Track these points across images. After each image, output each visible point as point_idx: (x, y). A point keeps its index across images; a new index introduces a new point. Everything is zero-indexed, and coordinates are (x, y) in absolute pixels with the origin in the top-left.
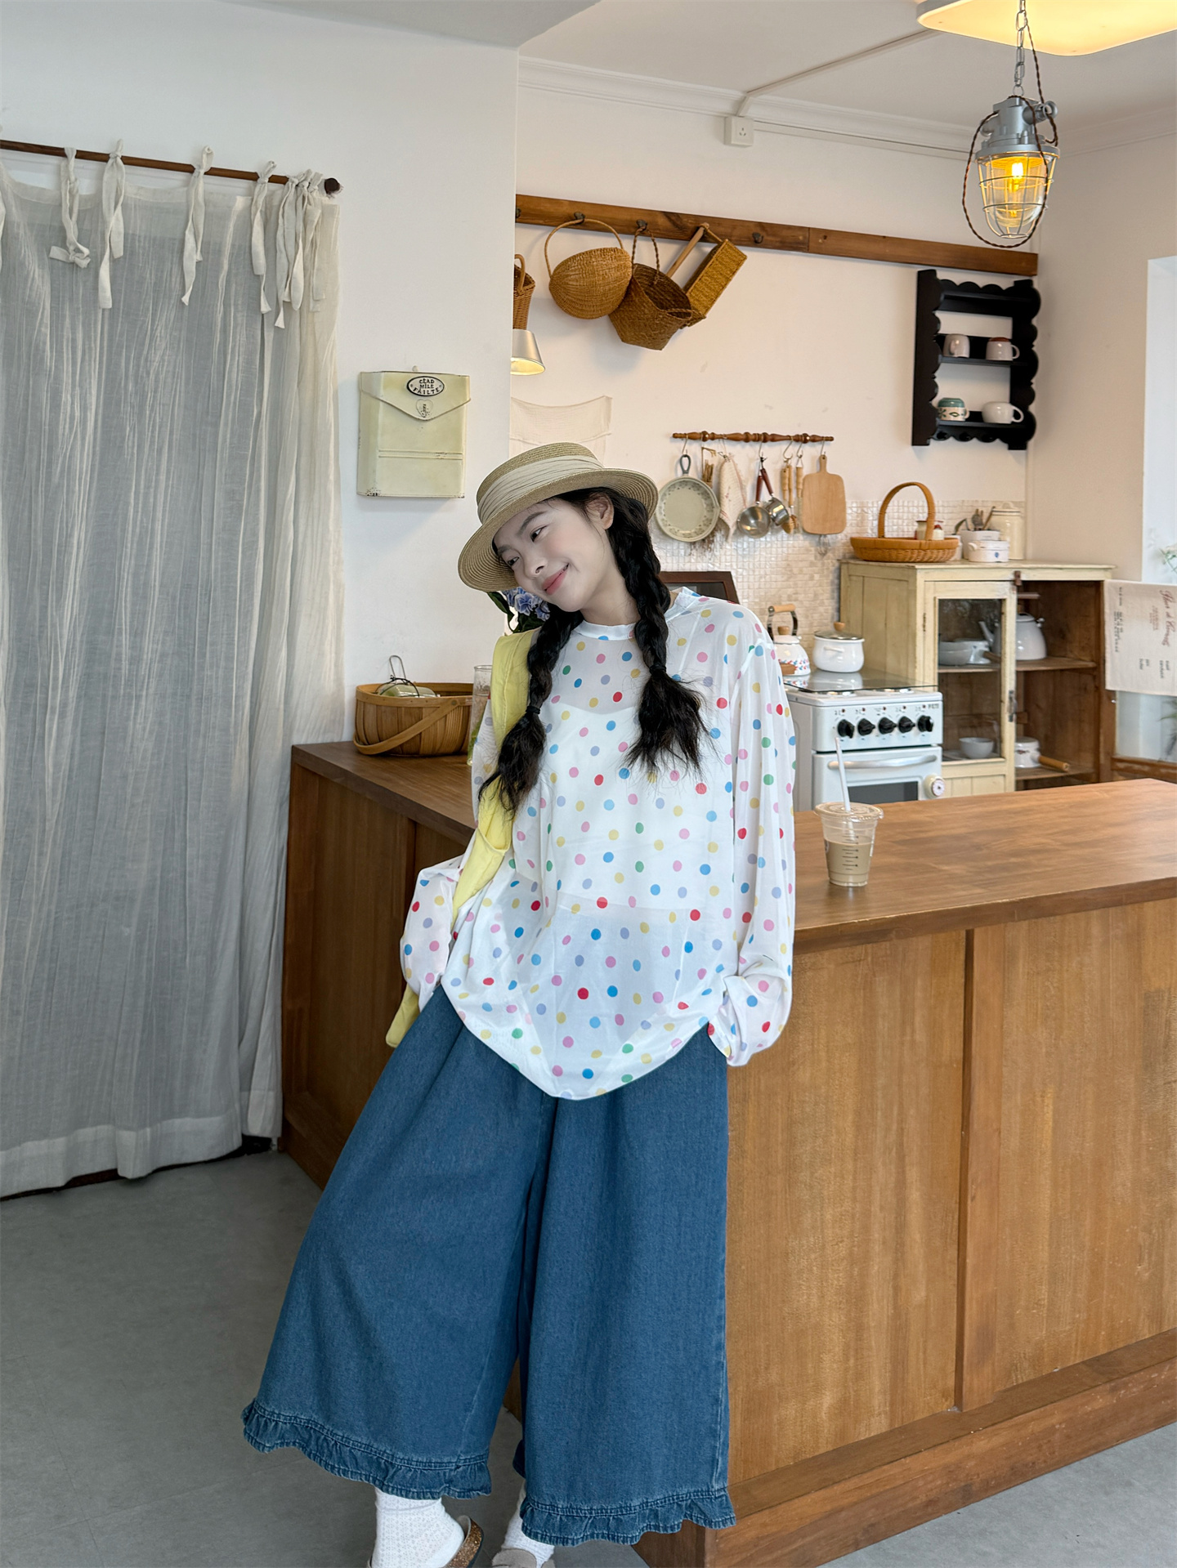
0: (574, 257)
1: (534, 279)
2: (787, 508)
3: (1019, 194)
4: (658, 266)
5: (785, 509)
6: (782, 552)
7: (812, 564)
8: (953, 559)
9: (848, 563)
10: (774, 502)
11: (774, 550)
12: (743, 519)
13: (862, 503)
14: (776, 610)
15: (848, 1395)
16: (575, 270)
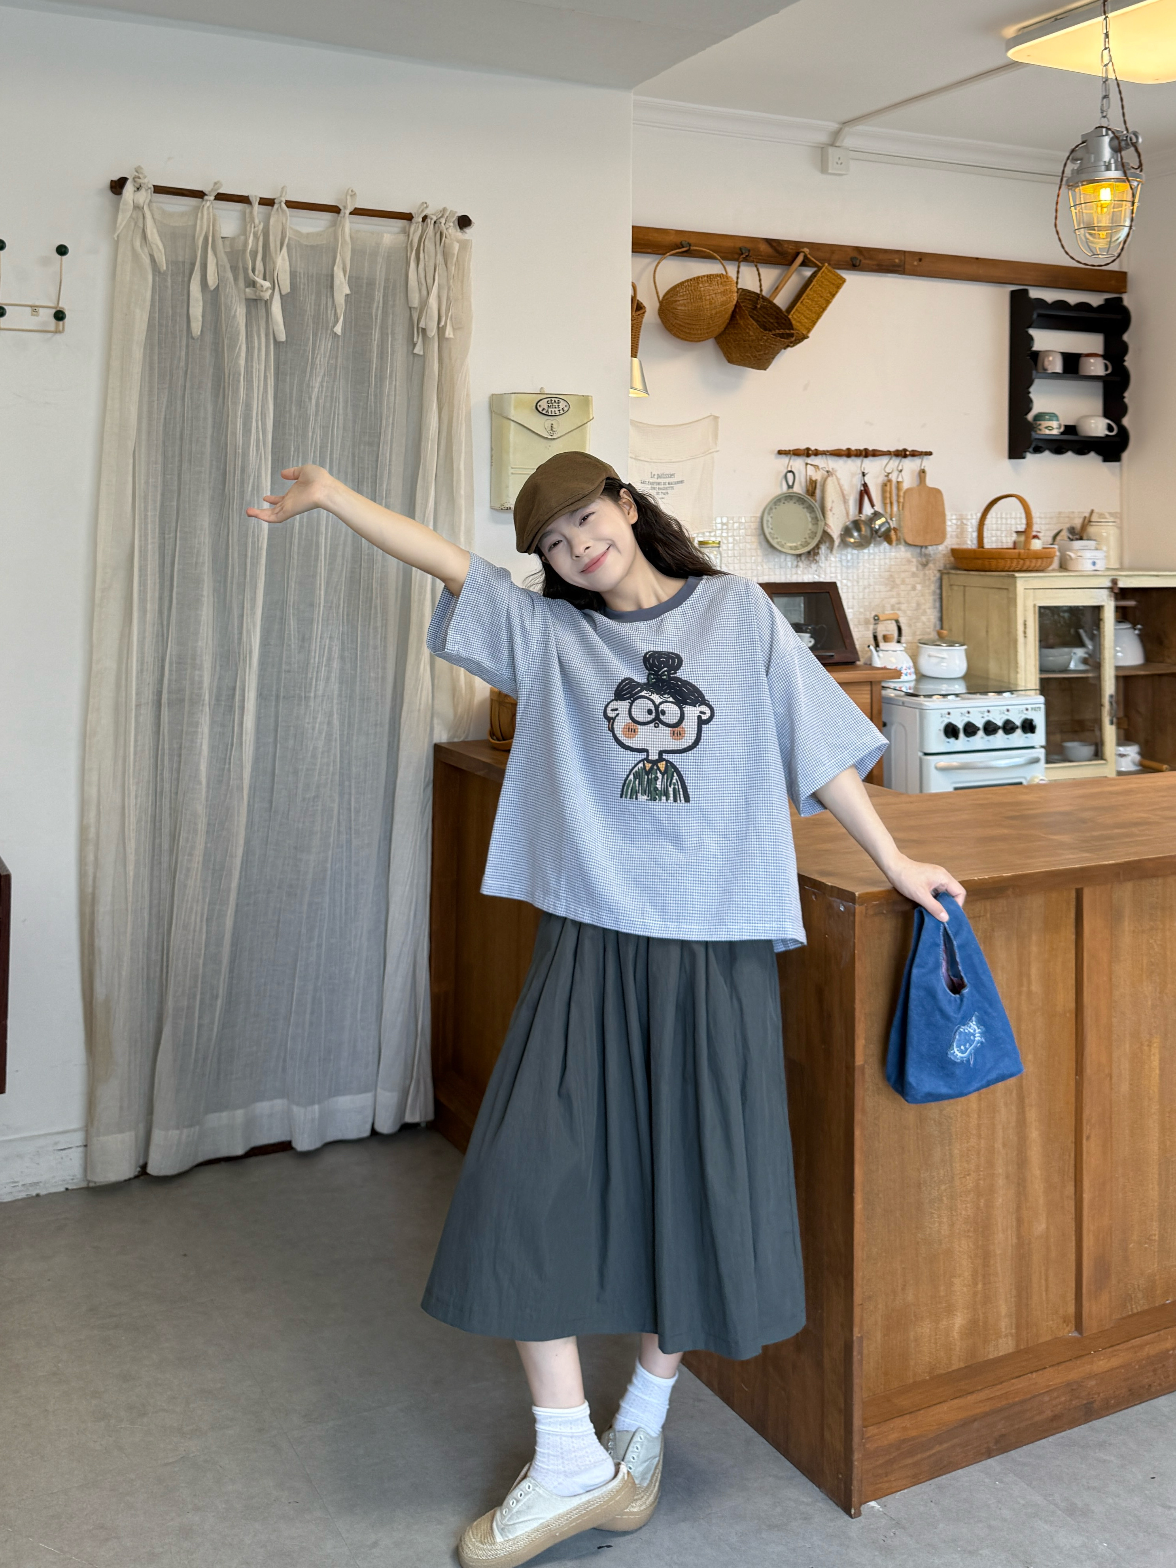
0: (682, 283)
1: (645, 304)
2: (889, 521)
3: (1108, 217)
4: (761, 290)
5: (887, 522)
6: (885, 564)
7: (914, 575)
8: (1051, 568)
9: (948, 573)
10: (877, 515)
11: (877, 561)
12: (846, 532)
13: (961, 515)
14: (881, 618)
15: (976, 1317)
16: (683, 296)
